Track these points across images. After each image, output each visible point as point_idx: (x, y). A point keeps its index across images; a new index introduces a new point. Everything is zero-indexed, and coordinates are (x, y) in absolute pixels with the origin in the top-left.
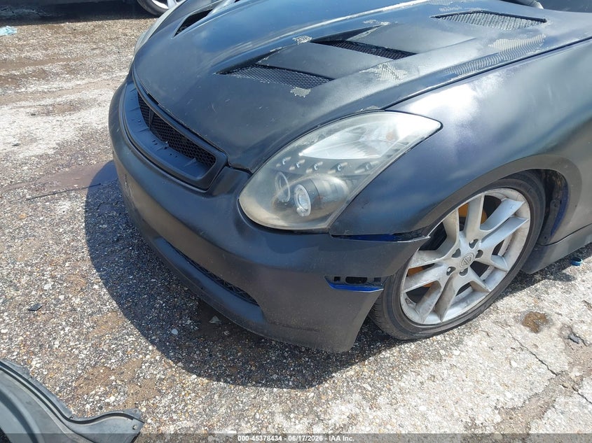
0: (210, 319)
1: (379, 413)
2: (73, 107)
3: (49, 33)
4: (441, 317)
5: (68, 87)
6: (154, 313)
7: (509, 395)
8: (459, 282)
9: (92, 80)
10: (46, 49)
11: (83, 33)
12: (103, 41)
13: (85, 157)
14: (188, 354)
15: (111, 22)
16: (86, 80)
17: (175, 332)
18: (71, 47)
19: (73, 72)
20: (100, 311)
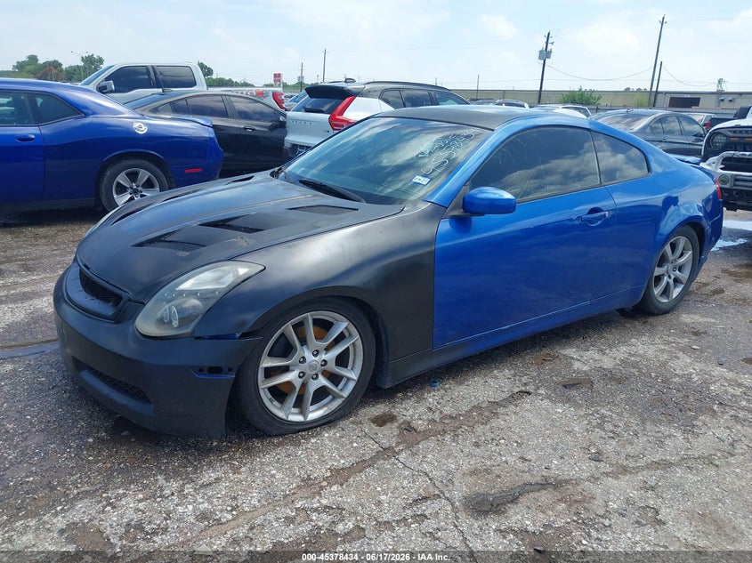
0: (123, 432)
1: (239, 476)
2: (26, 297)
3: (9, 237)
4: (305, 416)
5: (24, 282)
6: (75, 430)
7: (342, 461)
8: (313, 386)
9: (48, 275)
10: (5, 252)
11: (45, 237)
12: (65, 243)
13: (32, 334)
14: (99, 452)
15: (76, 227)
16: (43, 275)
17: (91, 440)
18: (30, 249)
19: (29, 269)
20: (29, 431)
